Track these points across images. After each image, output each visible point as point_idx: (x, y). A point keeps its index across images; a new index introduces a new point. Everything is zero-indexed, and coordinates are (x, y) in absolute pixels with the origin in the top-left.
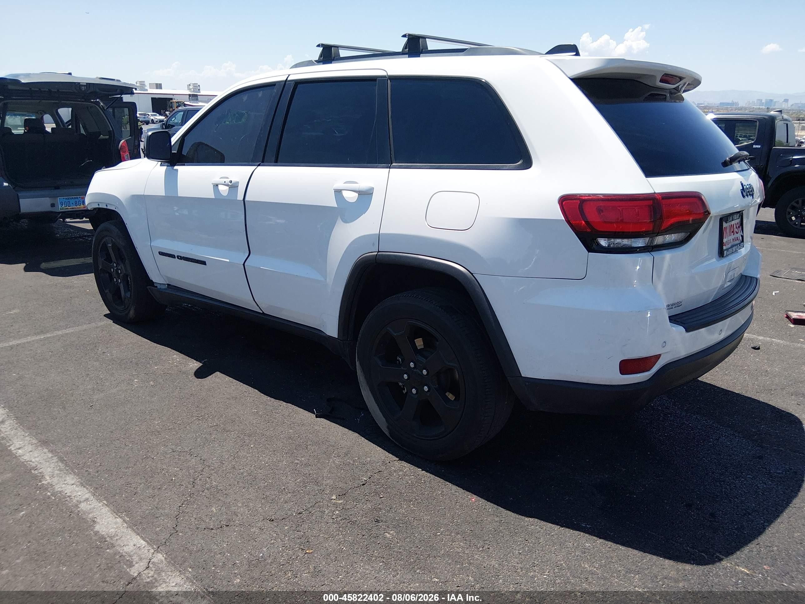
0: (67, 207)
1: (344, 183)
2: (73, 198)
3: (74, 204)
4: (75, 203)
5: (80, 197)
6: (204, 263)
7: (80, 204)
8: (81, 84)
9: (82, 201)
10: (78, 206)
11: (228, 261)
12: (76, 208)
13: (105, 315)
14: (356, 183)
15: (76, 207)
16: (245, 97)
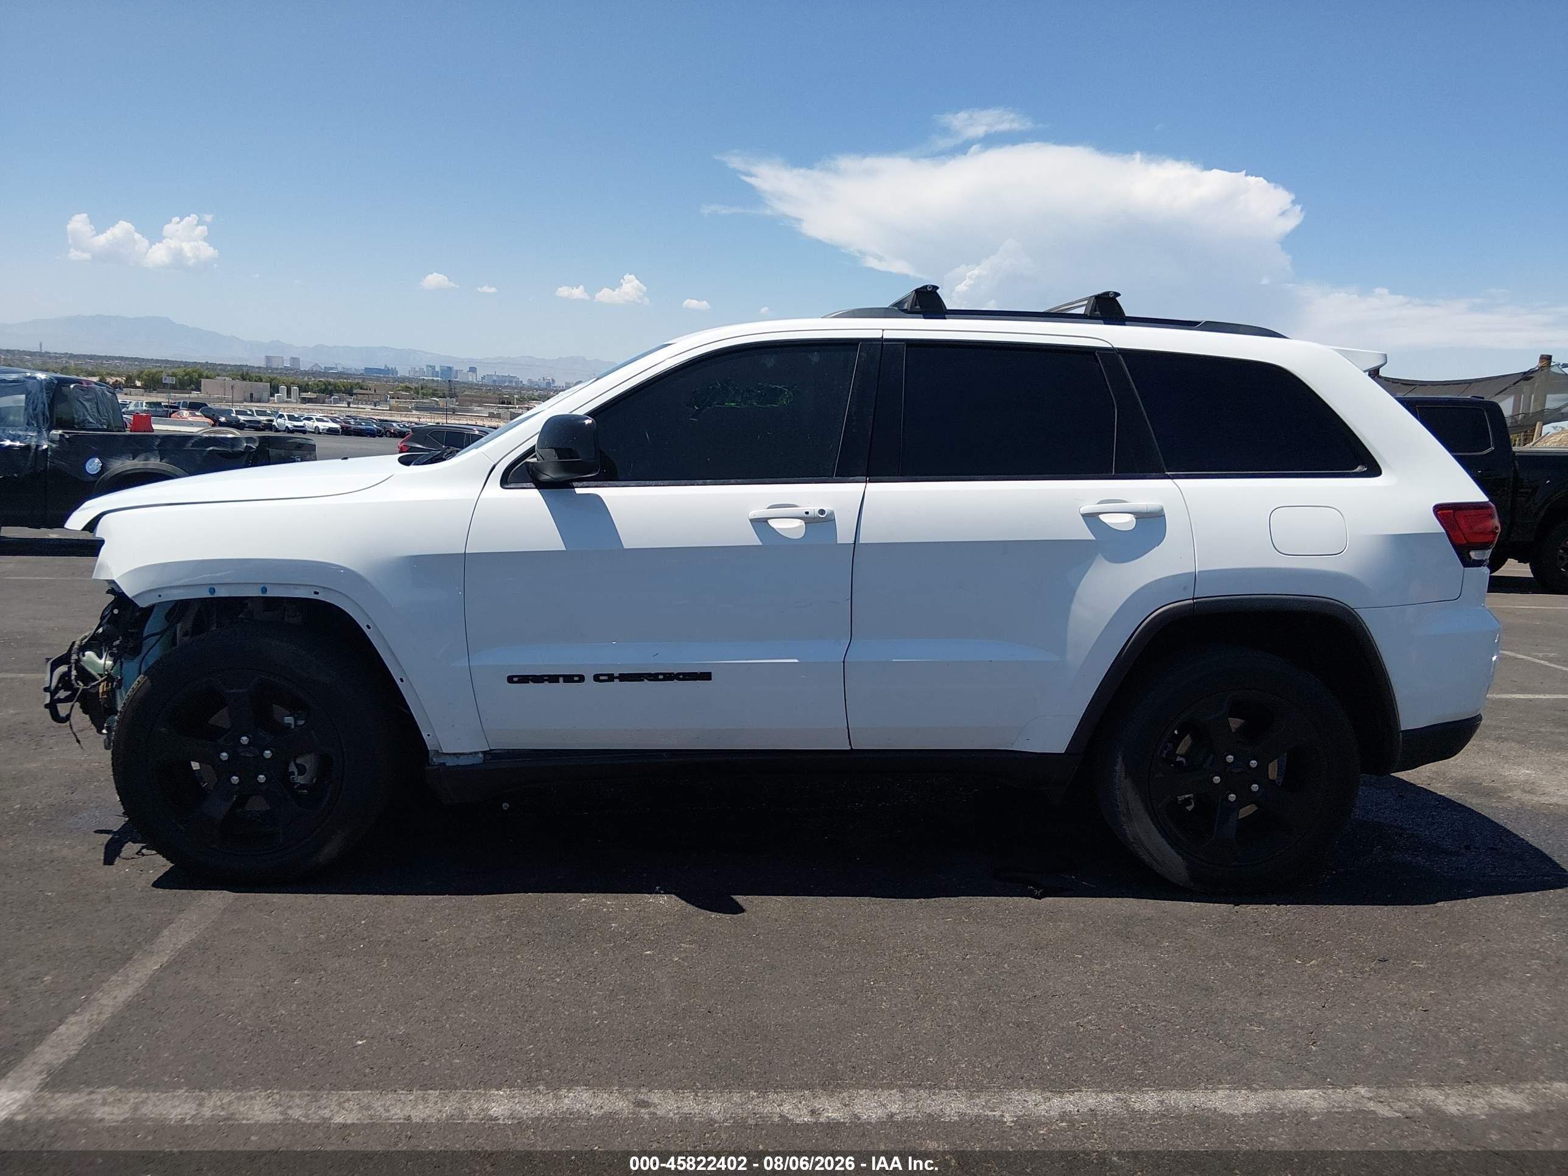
1: (1098, 504)
6: (706, 676)
11: (796, 661)
13: (157, 884)
14: (1125, 502)
16: (770, 362)
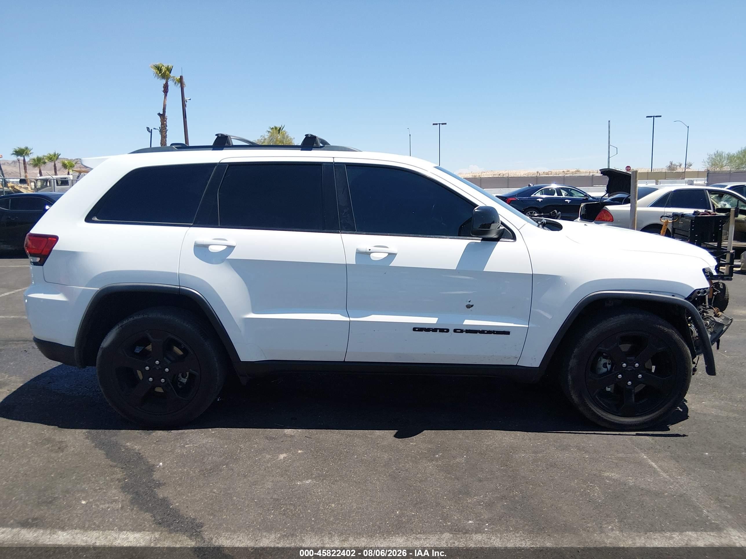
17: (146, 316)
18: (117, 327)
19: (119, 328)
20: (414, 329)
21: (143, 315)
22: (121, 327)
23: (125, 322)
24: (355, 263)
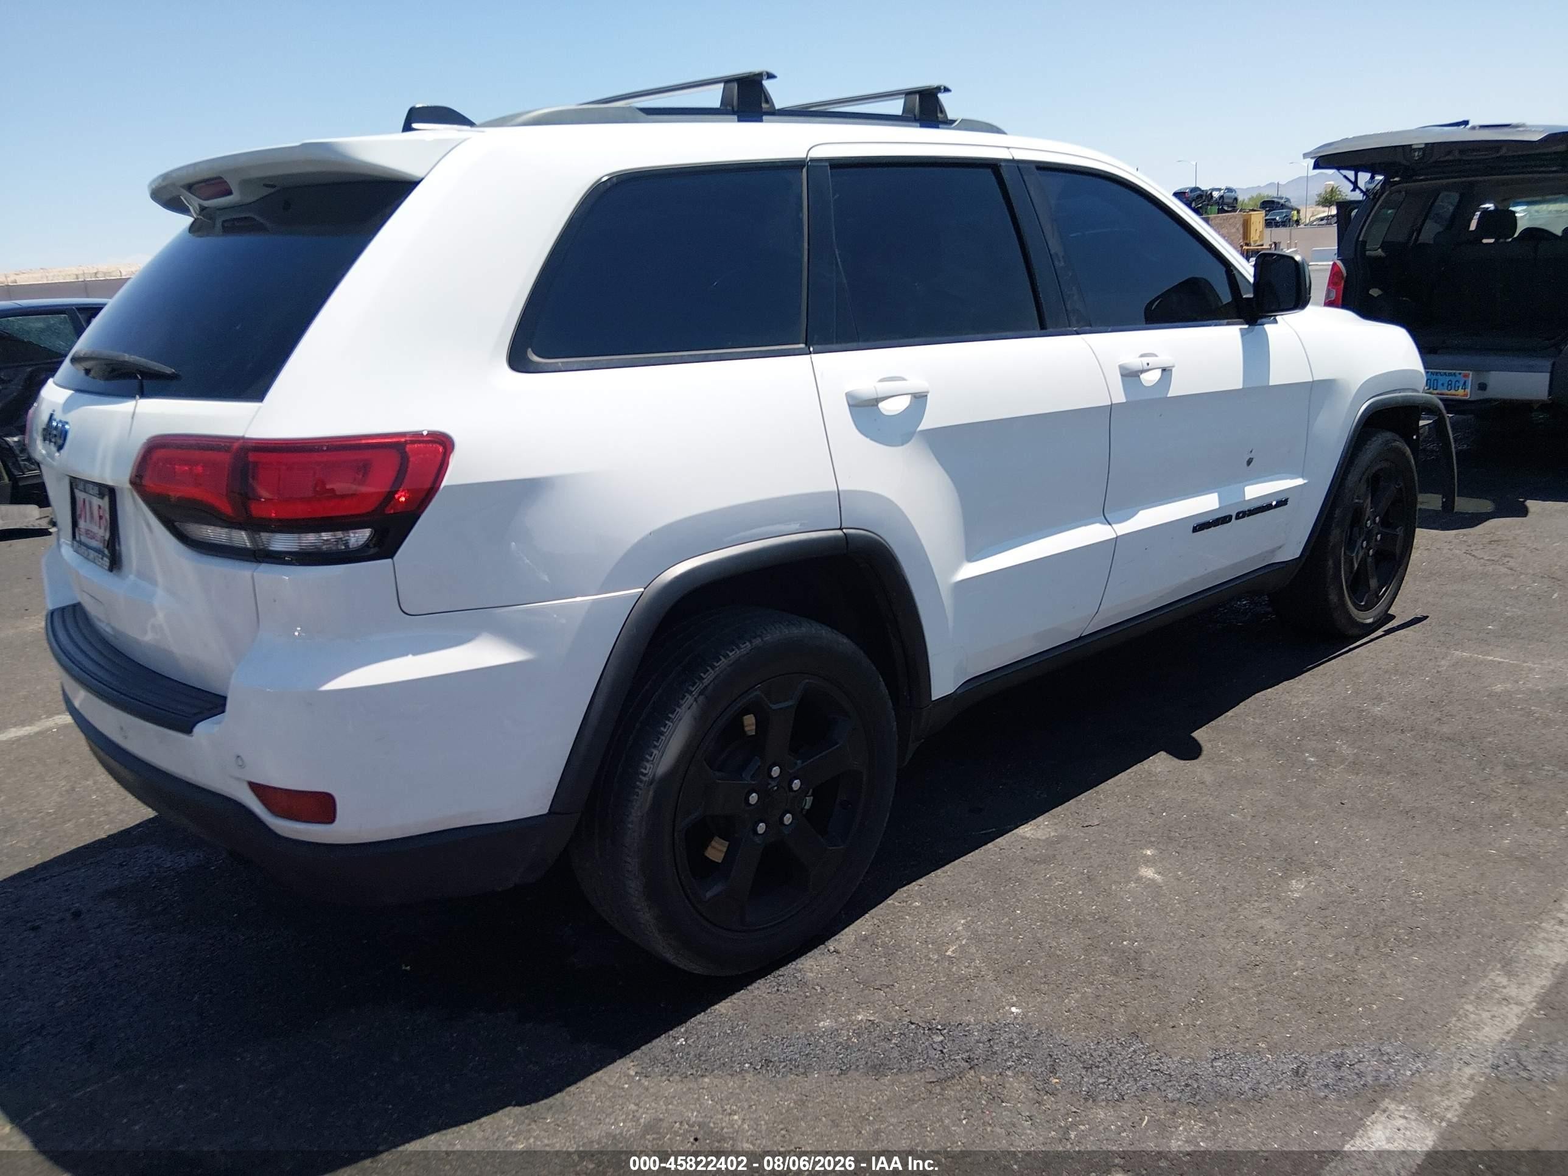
0: (1431, 390)
2: (1445, 373)
3: (1446, 385)
4: (1449, 385)
5: (1460, 374)
7: (1458, 387)
8: (1414, 147)
9: (1462, 382)
10: (1453, 392)
12: (1447, 395)
15: (1449, 392)
17: (758, 641)
18: (689, 699)
19: (696, 700)
20: (1195, 530)
21: (751, 642)
22: (701, 694)
23: (709, 677)
24: (1124, 400)
